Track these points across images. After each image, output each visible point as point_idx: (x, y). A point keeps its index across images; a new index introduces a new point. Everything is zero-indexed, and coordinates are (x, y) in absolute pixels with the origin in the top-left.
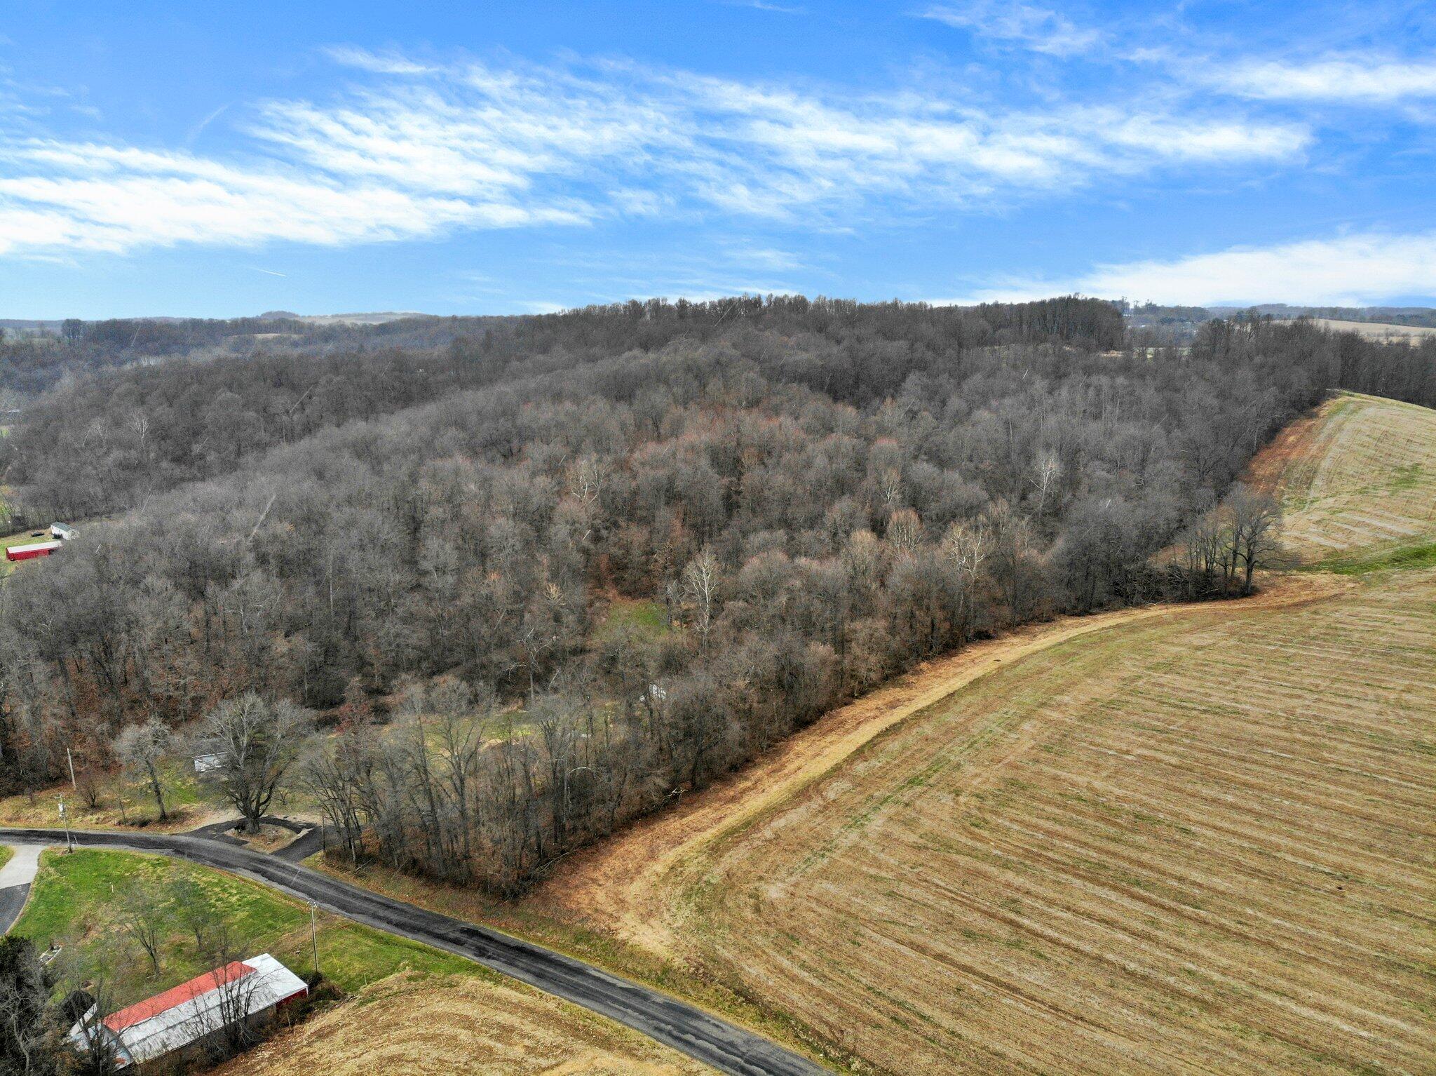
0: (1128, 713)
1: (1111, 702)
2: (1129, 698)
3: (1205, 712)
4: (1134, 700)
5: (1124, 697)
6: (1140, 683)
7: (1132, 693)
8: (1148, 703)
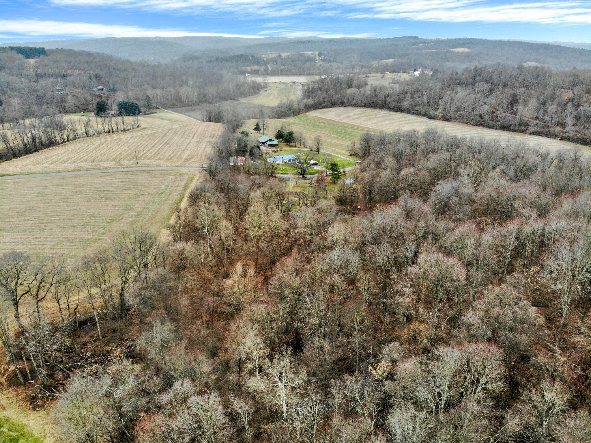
0: (106, 219)
1: (113, 222)
2: (106, 224)
3: (76, 226)
4: (104, 224)
5: (108, 224)
6: (102, 231)
7: (105, 227)
8: (99, 224)
